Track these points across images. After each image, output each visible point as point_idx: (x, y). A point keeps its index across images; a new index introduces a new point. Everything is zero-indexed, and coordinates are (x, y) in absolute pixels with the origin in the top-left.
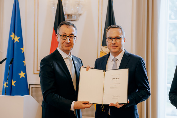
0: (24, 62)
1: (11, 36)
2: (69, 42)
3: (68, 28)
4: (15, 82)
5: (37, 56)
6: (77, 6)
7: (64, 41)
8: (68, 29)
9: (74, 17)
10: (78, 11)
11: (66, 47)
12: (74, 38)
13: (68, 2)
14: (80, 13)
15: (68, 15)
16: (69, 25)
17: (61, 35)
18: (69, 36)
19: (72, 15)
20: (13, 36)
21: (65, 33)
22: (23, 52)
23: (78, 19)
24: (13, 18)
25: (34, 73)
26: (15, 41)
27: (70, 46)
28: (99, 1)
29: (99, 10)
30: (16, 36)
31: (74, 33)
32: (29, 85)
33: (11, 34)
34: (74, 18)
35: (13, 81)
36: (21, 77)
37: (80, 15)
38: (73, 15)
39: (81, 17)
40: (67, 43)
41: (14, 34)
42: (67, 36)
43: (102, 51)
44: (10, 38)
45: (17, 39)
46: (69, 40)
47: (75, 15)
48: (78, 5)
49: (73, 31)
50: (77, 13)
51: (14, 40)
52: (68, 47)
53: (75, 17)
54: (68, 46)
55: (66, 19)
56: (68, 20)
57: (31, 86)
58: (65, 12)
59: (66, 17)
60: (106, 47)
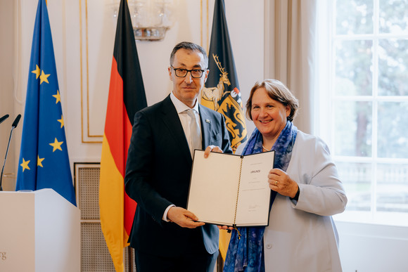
0: (59, 120)
1: (34, 72)
2: (191, 81)
3: (188, 54)
4: (43, 159)
5: (88, 110)
6: (159, 12)
7: (182, 79)
8: (189, 57)
9: (156, 33)
10: (161, 23)
11: (186, 92)
12: (200, 74)
13: (141, 5)
14: (165, 25)
15: (144, 30)
16: (191, 49)
17: (175, 70)
18: (190, 71)
19: (150, 30)
20: (36, 72)
21: (183, 65)
22: (57, 102)
23: (163, 38)
24: (37, 36)
25: (83, 142)
26: (41, 82)
27: (194, 90)
28: (202, 2)
29: (201, 18)
30: (43, 72)
31: (200, 65)
32: (75, 163)
33: (32, 68)
34: (155, 35)
35: (40, 158)
36: (54, 150)
37: (167, 29)
38: (154, 30)
39: (168, 32)
40: (188, 85)
41: (40, 67)
42: (188, 71)
43: (205, 97)
44: (31, 76)
45: (44, 78)
46: (191, 78)
47: (157, 28)
48: (162, 10)
49: (199, 59)
50: (161, 26)
51: (39, 79)
52: (189, 91)
53: (158, 32)
54: (190, 89)
55: (141, 38)
56: (144, 38)
57: (78, 166)
58: (138, 24)
59: (140, 33)
60: (213, 88)
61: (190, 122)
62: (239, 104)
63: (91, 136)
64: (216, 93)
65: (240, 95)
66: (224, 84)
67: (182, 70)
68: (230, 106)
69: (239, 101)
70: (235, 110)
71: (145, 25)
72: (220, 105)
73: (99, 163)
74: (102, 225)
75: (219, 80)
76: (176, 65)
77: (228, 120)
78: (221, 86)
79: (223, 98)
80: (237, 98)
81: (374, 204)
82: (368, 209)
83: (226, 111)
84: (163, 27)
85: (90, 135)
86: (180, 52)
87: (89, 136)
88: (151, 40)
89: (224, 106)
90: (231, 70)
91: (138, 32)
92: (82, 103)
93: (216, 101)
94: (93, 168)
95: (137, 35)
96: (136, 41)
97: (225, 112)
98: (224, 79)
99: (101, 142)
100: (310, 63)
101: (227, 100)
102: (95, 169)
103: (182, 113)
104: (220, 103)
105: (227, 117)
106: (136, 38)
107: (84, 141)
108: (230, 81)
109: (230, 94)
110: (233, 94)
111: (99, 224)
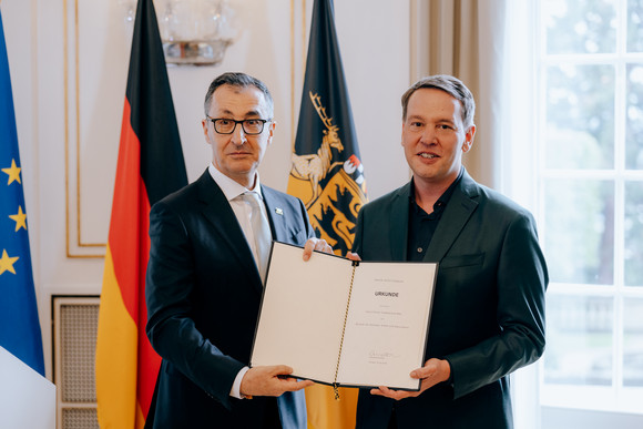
0: (13, 216)
2: (243, 140)
3: (237, 93)
5: (78, 195)
6: (213, 11)
8: (237, 98)
9: (208, 52)
10: (216, 32)
11: (236, 159)
12: (259, 127)
14: (225, 34)
15: (185, 46)
16: (242, 84)
17: (214, 121)
18: (241, 122)
19: (197, 47)
21: (228, 112)
22: (10, 182)
23: (220, 61)
25: (69, 256)
31: (259, 110)
32: (53, 297)
34: (205, 55)
37: (228, 43)
38: (202, 46)
39: (230, 49)
40: (239, 147)
42: (237, 122)
43: (294, 173)
47: (208, 42)
48: (219, 8)
49: (255, 102)
50: (217, 38)
53: (211, 50)
54: (241, 156)
55: (179, 60)
56: (185, 61)
57: (58, 302)
58: (173, 34)
59: (177, 51)
60: (309, 157)
61: (250, 216)
62: (360, 186)
63: (84, 246)
64: (317, 165)
65: (361, 169)
66: (332, 148)
67: (227, 121)
68: (342, 190)
69: (360, 180)
70: (352, 197)
71: (187, 37)
72: (323, 188)
73: (98, 296)
74: (99, 414)
75: (322, 142)
76: (215, 114)
77: (339, 216)
78: (325, 152)
79: (330, 175)
80: (354, 176)
81: (618, 372)
82: (608, 383)
83: (335, 199)
84: (220, 40)
85: (83, 242)
86: (222, 90)
87: (80, 245)
88: (198, 65)
89: (331, 189)
90: (345, 121)
91: (173, 50)
92: (67, 183)
93: (316, 181)
94: (87, 306)
95: (170, 54)
96: (168, 66)
97: (333, 202)
98: (332, 138)
99: (103, 257)
100: (494, 110)
101: (337, 178)
102: (91, 306)
103: (234, 200)
104: (323, 183)
105: (335, 211)
106: (167, 59)
107: (72, 253)
108: (343, 143)
109: (342, 166)
110: (348, 168)
111: (94, 410)
